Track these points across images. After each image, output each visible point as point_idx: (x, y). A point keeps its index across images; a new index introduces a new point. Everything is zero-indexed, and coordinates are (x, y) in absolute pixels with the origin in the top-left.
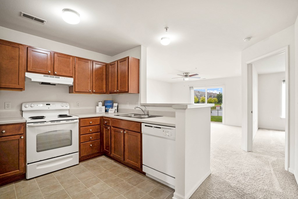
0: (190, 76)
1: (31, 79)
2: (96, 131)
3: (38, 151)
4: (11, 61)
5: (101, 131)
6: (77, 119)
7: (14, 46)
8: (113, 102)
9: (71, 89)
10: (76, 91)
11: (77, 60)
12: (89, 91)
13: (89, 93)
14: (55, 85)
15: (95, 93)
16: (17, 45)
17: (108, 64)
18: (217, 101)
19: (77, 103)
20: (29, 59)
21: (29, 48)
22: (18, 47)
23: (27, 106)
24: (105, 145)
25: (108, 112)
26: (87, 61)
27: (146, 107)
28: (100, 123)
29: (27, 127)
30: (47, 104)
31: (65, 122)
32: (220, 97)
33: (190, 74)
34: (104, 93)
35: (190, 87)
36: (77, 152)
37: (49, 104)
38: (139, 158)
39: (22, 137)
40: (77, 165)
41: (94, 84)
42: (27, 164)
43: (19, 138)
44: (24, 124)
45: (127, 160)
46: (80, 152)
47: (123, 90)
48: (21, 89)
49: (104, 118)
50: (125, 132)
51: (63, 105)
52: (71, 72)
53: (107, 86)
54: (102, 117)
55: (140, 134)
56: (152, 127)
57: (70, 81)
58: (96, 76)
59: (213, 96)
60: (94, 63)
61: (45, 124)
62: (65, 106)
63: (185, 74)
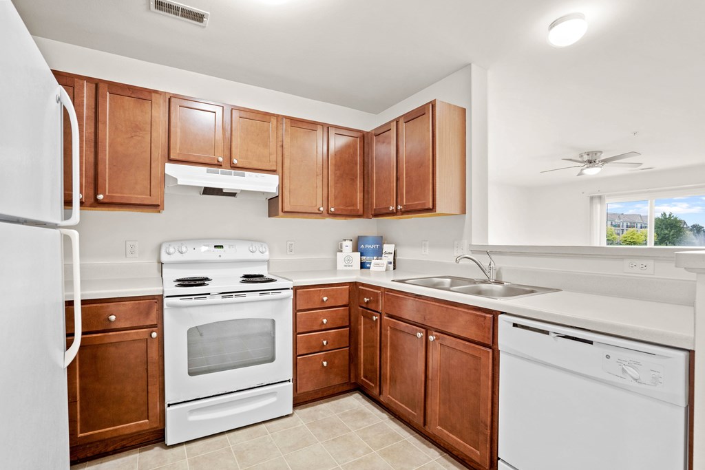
0: (605, 161)
1: (176, 179)
2: (339, 323)
3: (191, 373)
4: (133, 134)
5: (352, 324)
6: (288, 289)
7: (141, 97)
8: (381, 241)
9: (274, 205)
10: (286, 210)
11: (289, 124)
12: (319, 210)
13: (319, 214)
14: (233, 194)
15: (334, 215)
16: (147, 93)
17: (368, 133)
19: (289, 243)
20: (172, 129)
21: (173, 99)
22: (149, 98)
23: (172, 250)
24: (362, 365)
25: (369, 268)
26: (311, 127)
27: (493, 257)
28: (350, 302)
29: (165, 307)
30: (215, 246)
31: (256, 296)
32: (664, 227)
33: (603, 157)
34: (359, 216)
35: (592, 198)
36: (289, 381)
37: (222, 247)
38: (485, 435)
39: (154, 335)
40: (287, 416)
41: (332, 190)
42: (166, 405)
43: (147, 336)
44: (159, 299)
45: (437, 429)
46: (295, 380)
47: (417, 204)
48: (156, 207)
49: (360, 287)
50: (431, 338)
51: (254, 249)
52: (273, 158)
53: (366, 196)
54: (355, 283)
55: (490, 351)
56: (547, 333)
57: (269, 183)
58: (337, 167)
59: (639, 225)
60: (332, 131)
61: (209, 300)
62: (258, 252)
63: (588, 155)
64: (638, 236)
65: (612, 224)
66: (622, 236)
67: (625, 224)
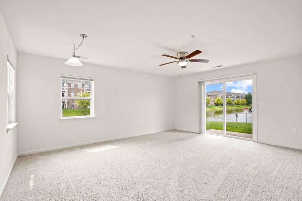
18: (246, 102)
32: (249, 98)
35: (199, 82)
59: (241, 97)
63: (180, 54)
64: (240, 102)
65: (231, 97)
66: (234, 101)
67: (236, 97)
